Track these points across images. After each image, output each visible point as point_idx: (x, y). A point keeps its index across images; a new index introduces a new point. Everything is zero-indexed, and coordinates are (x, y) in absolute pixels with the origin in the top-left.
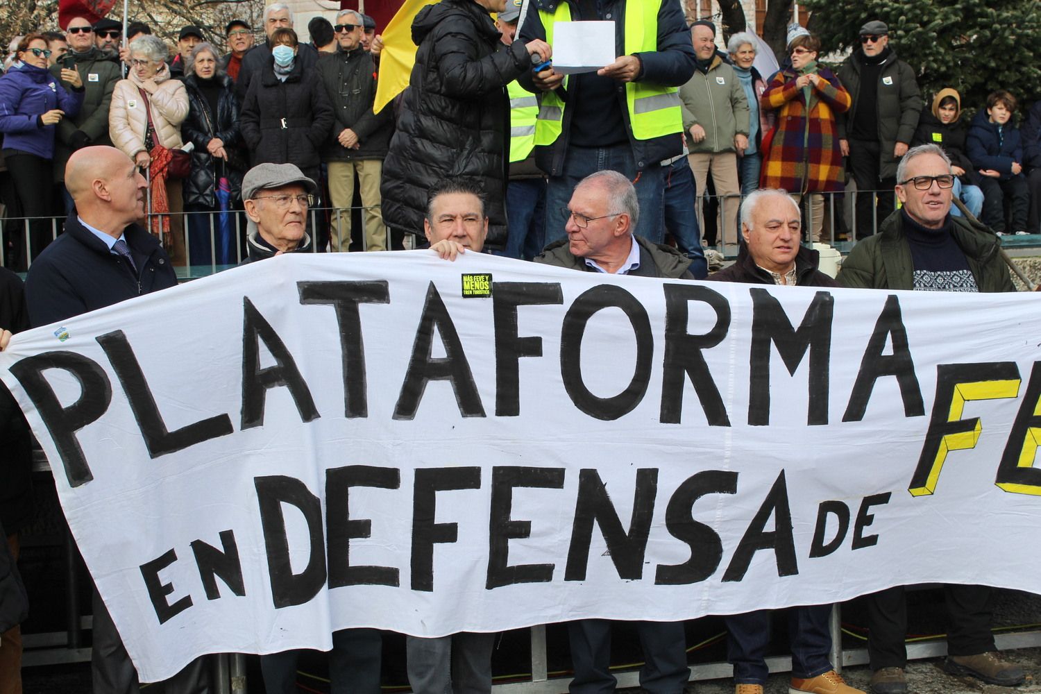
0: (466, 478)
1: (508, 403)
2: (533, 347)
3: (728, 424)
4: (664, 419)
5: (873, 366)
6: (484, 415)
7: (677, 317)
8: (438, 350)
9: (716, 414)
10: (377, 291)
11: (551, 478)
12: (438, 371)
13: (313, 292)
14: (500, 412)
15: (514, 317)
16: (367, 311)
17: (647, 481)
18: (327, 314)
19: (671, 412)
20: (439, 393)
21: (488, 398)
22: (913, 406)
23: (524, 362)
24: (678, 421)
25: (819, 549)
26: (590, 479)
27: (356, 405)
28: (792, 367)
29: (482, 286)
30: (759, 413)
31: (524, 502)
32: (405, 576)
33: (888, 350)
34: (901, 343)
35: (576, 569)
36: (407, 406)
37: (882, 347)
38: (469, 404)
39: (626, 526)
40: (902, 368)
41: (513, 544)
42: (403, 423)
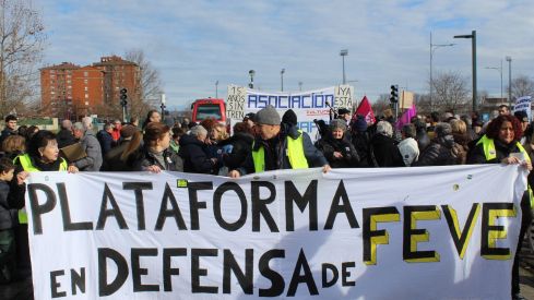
0: (181, 252)
1: (195, 226)
2: (203, 205)
3: (278, 231)
4: (254, 230)
5: (335, 209)
6: (187, 229)
7: (255, 193)
8: (170, 206)
9: (273, 228)
10: (149, 186)
11: (213, 253)
12: (170, 214)
13: (127, 186)
14: (192, 229)
15: (196, 194)
16: (145, 192)
17: (249, 254)
19: (256, 227)
20: (170, 221)
21: (188, 225)
22: (354, 224)
23: (200, 211)
24: (259, 230)
25: (326, 284)
26: (228, 254)
27: (142, 226)
28: (302, 209)
29: (184, 184)
31: (204, 262)
32: (162, 287)
33: (341, 203)
34: (346, 200)
35: (227, 289)
36: (159, 226)
37: (338, 202)
38: (181, 225)
39: (244, 271)
40: (348, 209)
41: (201, 278)
42: (158, 232)
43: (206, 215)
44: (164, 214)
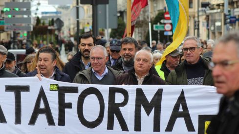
1: (62, 122)
2: (69, 106)
3: (128, 130)
4: (108, 128)
5: (175, 115)
6: (55, 125)
8: (42, 106)
9: (124, 127)
10: (26, 89)
12: (42, 111)
13: (9, 88)
14: (59, 124)
16: (23, 94)
18: (12, 94)
19: (110, 126)
20: (42, 118)
21: (56, 121)
22: (190, 127)
23: (67, 110)
24: (112, 129)
27: (18, 121)
28: (148, 113)
29: (55, 88)
30: (138, 127)
33: (181, 110)
34: (185, 108)
36: (33, 121)
37: (179, 109)
38: (51, 122)
40: (186, 115)
42: (31, 126)
43: (71, 114)
44: (37, 111)
